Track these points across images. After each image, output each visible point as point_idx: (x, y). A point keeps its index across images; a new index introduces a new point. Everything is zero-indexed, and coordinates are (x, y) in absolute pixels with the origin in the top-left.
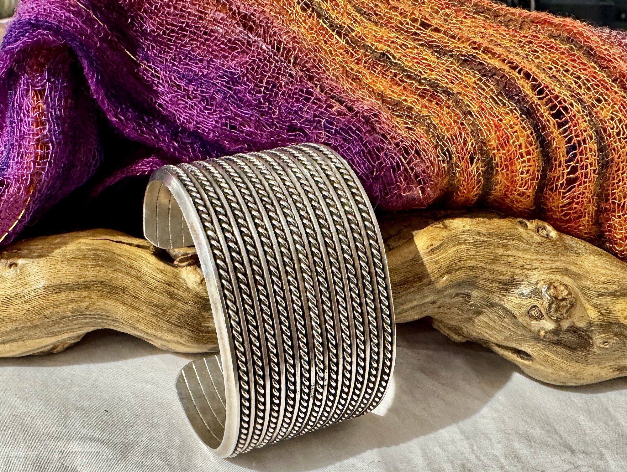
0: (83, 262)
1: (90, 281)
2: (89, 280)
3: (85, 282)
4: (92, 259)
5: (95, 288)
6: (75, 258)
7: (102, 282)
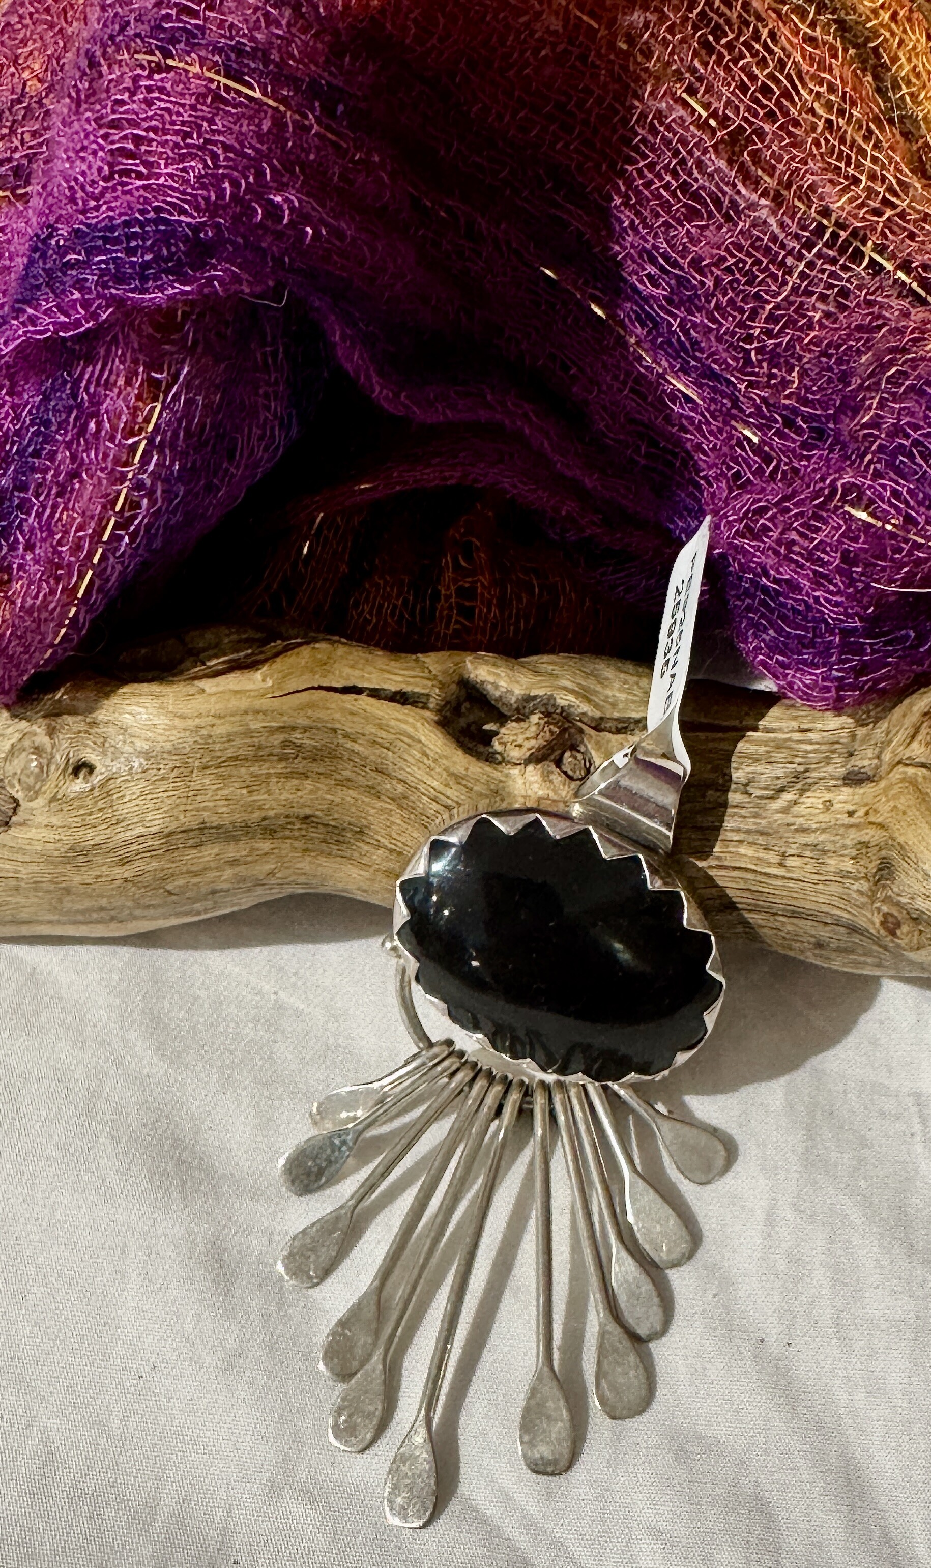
0: (255, 769)
1: (277, 816)
2: (271, 813)
3: (264, 819)
4: (280, 760)
5: (287, 833)
6: (236, 758)
7: (307, 817)
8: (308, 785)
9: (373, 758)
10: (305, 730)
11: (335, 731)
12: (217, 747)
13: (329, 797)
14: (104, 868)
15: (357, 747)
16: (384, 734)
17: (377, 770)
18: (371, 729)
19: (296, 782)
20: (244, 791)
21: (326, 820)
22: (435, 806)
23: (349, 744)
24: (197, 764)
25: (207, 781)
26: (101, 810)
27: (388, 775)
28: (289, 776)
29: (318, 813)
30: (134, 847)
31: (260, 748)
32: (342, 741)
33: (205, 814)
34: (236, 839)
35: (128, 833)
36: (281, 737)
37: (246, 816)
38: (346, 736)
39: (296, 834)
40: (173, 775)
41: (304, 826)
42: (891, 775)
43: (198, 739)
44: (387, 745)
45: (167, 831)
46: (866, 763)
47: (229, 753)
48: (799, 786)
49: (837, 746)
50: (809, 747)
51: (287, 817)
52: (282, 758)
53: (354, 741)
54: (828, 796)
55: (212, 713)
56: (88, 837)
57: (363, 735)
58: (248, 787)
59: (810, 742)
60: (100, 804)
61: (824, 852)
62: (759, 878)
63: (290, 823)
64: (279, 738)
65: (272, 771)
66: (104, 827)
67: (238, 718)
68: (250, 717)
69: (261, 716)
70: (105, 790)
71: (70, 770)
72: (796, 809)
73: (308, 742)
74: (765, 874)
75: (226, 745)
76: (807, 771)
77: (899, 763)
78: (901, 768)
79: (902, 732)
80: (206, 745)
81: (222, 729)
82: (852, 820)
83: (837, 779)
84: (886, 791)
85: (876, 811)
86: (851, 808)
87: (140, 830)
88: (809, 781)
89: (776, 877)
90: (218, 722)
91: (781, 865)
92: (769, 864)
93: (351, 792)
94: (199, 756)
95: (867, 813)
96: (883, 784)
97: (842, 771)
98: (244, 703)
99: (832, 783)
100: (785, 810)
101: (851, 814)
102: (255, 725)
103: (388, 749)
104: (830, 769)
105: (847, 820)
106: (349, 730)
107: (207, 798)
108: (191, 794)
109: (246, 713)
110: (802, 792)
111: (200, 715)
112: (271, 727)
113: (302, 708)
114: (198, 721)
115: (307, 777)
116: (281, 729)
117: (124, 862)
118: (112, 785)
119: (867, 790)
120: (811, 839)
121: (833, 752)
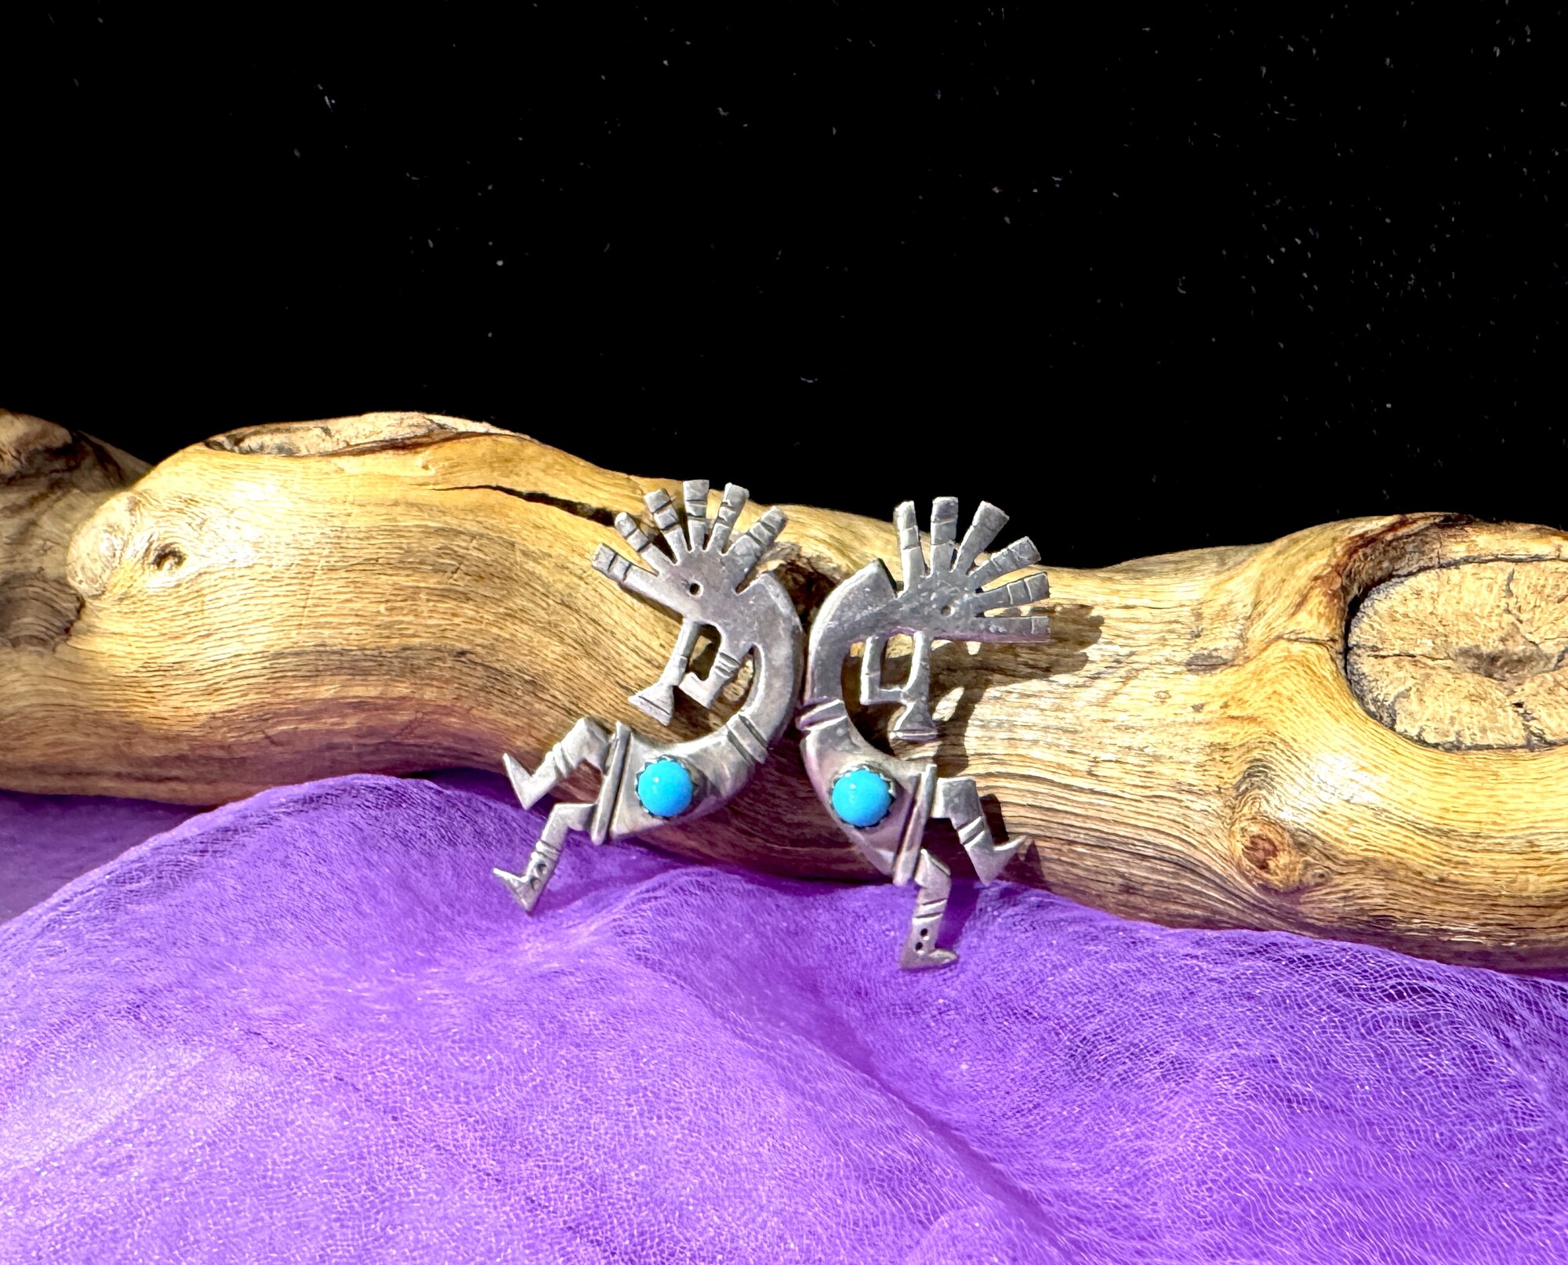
8: (468, 609)
9: (559, 586)
10: (473, 537)
11: (513, 544)
12: (353, 543)
13: (495, 630)
14: (185, 697)
15: (539, 570)
16: (577, 559)
17: (563, 603)
18: (558, 550)
19: (451, 604)
20: (382, 608)
21: (489, 660)
22: (634, 659)
23: (531, 565)
24: (323, 562)
25: (334, 588)
26: (187, 614)
27: (577, 611)
28: (445, 594)
29: (479, 649)
30: (228, 670)
31: (409, 552)
32: (519, 558)
33: (326, 632)
34: (366, 673)
35: (220, 650)
36: (441, 541)
37: (382, 642)
38: (525, 554)
39: (447, 674)
40: (291, 573)
41: (458, 665)
42: (1265, 654)
43: (327, 531)
44: (579, 572)
45: (272, 650)
46: (1221, 644)
47: (367, 553)
48: (1122, 672)
49: (1175, 626)
50: (1135, 627)
51: (437, 649)
52: (438, 570)
53: (535, 560)
54: (1163, 685)
55: (350, 499)
56: (167, 650)
57: (550, 556)
58: (387, 601)
59: (1138, 622)
60: (187, 608)
61: (1157, 758)
62: (1057, 791)
63: (439, 659)
64: (434, 544)
65: (422, 585)
66: (190, 638)
67: (383, 510)
68: (399, 509)
69: (414, 512)
70: (196, 588)
71: (152, 558)
72: (1116, 702)
73: (475, 553)
74: (1067, 787)
75: (365, 543)
76: (1132, 654)
77: (1279, 637)
78: (1283, 644)
79: (1280, 601)
80: (338, 541)
81: (360, 521)
82: (1199, 717)
83: (1179, 664)
84: (1257, 675)
85: (1241, 702)
86: (1198, 702)
87: (235, 647)
88: (1135, 666)
89: (1081, 790)
90: (356, 510)
91: (1090, 773)
92: (1073, 772)
93: (525, 627)
94: (326, 552)
95: (1226, 706)
96: (1251, 666)
97: (1184, 656)
98: (394, 494)
99: (1170, 669)
100: (1103, 704)
101: (1198, 708)
102: (408, 521)
103: (581, 578)
104: (1167, 652)
105: (1191, 716)
106: (532, 548)
107: (330, 610)
108: (310, 602)
109: (396, 504)
110: (1126, 680)
111: (333, 501)
112: (426, 527)
113: (472, 510)
114: (329, 508)
115: (469, 599)
116: (439, 532)
117: (212, 691)
118: (206, 581)
119: (1225, 679)
120: (1138, 741)
121: (1171, 631)
